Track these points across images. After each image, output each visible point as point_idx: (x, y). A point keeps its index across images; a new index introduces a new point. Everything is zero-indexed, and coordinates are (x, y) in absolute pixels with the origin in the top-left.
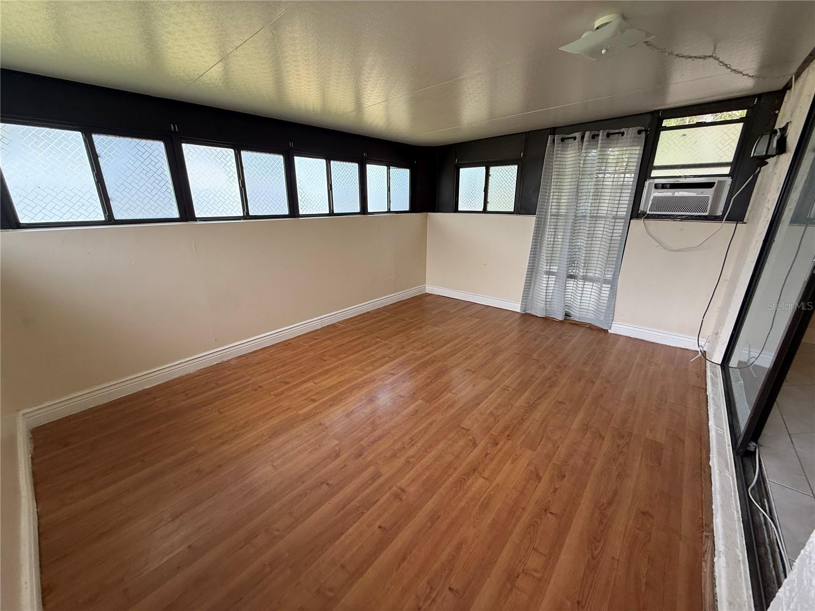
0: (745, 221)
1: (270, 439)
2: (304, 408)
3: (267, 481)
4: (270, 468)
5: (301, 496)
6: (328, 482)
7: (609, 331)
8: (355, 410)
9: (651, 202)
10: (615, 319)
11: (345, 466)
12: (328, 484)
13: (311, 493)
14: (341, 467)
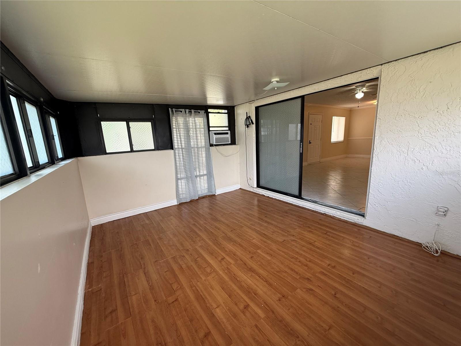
0: (236, 144)
1: (299, 336)
2: (256, 313)
3: (345, 331)
4: (332, 332)
5: (349, 307)
6: (334, 294)
7: (216, 194)
8: (264, 280)
9: (215, 140)
10: (216, 189)
11: (319, 286)
12: (335, 294)
13: (344, 302)
14: (320, 288)
